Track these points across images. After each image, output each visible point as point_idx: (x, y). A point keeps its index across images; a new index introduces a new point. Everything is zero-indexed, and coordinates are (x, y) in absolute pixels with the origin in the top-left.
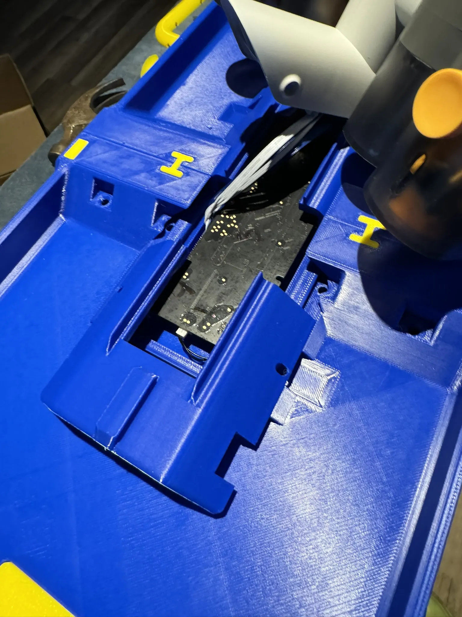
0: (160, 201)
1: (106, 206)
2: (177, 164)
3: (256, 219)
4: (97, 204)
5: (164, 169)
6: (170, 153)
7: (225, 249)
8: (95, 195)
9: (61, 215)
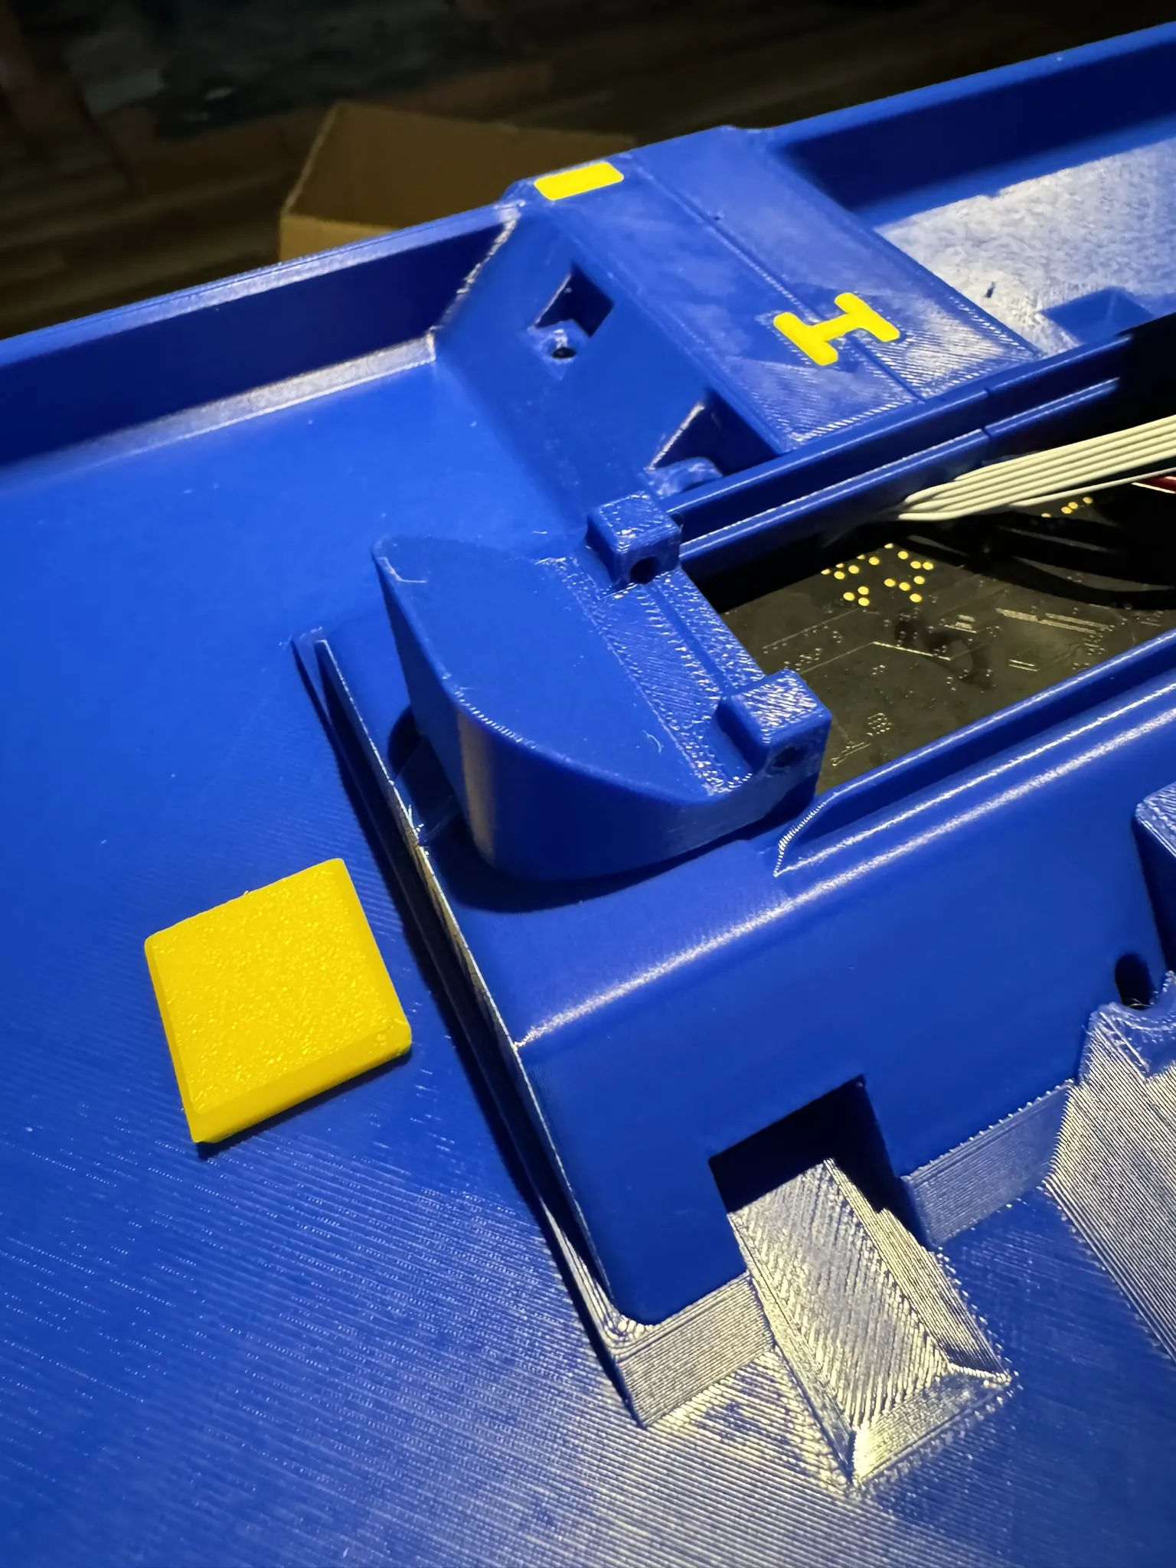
0: (718, 406)
1: (558, 361)
2: (837, 327)
3: (999, 610)
4: (539, 347)
5: (786, 323)
6: (835, 293)
7: (830, 647)
8: (550, 320)
9: (430, 340)
